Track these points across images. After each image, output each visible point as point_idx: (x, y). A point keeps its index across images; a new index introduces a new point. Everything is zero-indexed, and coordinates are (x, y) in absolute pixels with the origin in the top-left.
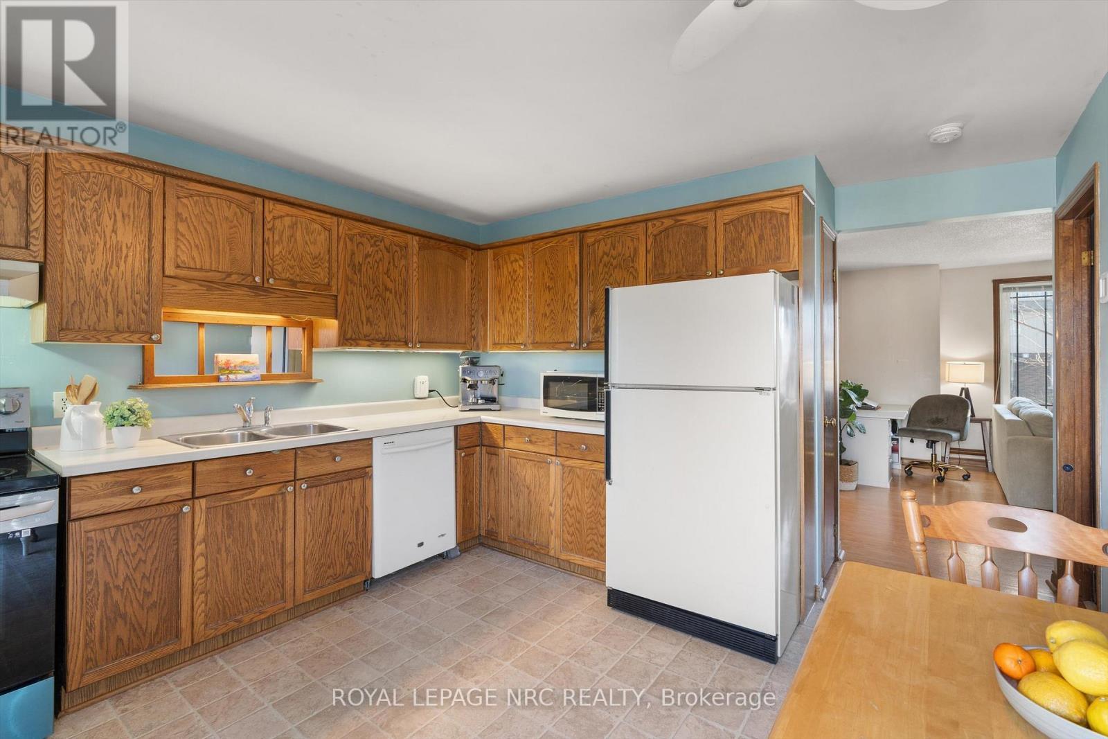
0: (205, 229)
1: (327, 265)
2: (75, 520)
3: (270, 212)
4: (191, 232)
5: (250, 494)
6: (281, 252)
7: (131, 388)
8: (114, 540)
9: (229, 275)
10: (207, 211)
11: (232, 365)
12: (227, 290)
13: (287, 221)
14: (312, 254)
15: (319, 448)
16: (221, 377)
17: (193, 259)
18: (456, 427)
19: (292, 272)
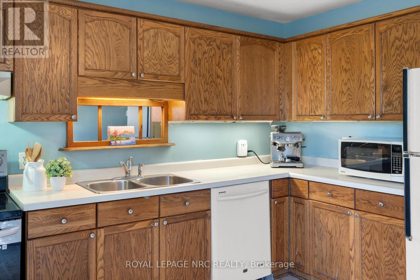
0: (102, 42)
1: (178, 62)
2: (30, 239)
3: (141, 27)
4: (93, 45)
5: (131, 226)
6: (148, 54)
7: (60, 150)
8: (51, 253)
9: (116, 73)
10: (103, 30)
11: (118, 134)
12: (115, 83)
13: (152, 32)
14: (168, 54)
15: (174, 195)
16: (112, 142)
17: (95, 63)
18: (271, 181)
19: (155, 68)
